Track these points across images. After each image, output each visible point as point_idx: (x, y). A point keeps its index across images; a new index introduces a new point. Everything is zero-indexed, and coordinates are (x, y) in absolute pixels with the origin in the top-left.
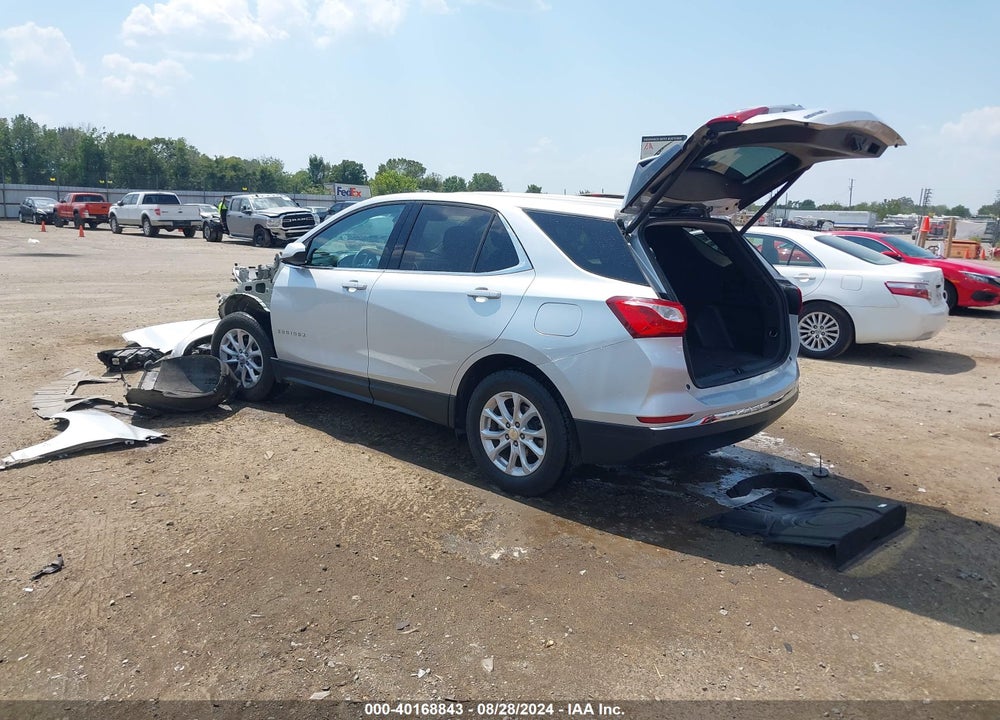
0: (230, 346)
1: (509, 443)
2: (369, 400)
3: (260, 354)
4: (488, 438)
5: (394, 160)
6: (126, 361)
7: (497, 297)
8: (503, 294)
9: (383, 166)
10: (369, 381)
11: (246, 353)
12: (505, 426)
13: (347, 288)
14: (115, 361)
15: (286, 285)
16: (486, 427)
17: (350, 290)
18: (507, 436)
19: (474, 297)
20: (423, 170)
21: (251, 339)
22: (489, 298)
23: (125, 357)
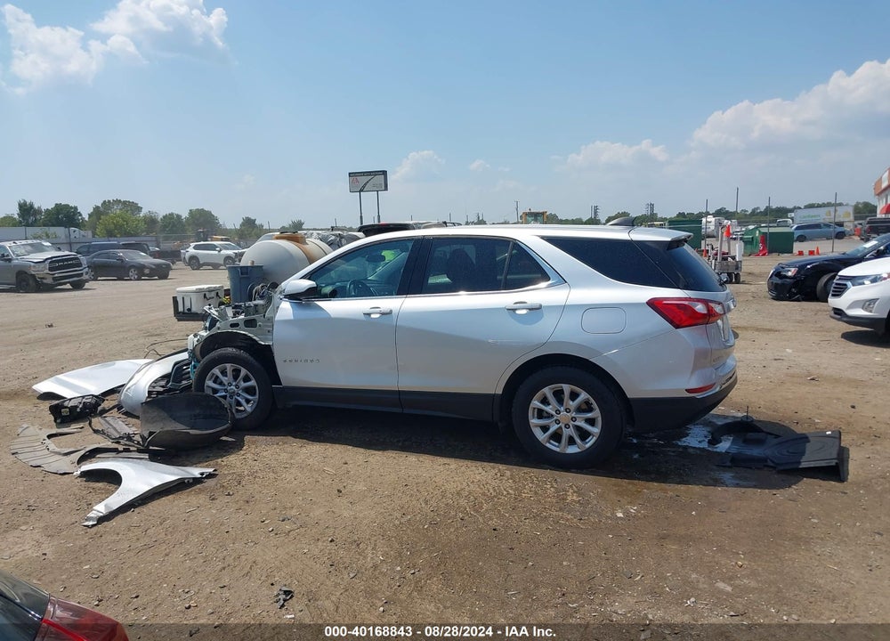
0: (216, 380)
1: (560, 428)
2: (398, 410)
3: (255, 384)
4: (537, 426)
5: (109, 201)
6: (78, 410)
7: (539, 308)
8: (543, 305)
9: (97, 207)
10: (399, 392)
11: (236, 385)
12: (554, 413)
13: (369, 314)
14: (65, 412)
15: (292, 318)
16: (533, 418)
17: (373, 316)
18: (557, 422)
19: (514, 310)
20: (140, 209)
21: (244, 372)
22: (530, 309)
23: (77, 407)
